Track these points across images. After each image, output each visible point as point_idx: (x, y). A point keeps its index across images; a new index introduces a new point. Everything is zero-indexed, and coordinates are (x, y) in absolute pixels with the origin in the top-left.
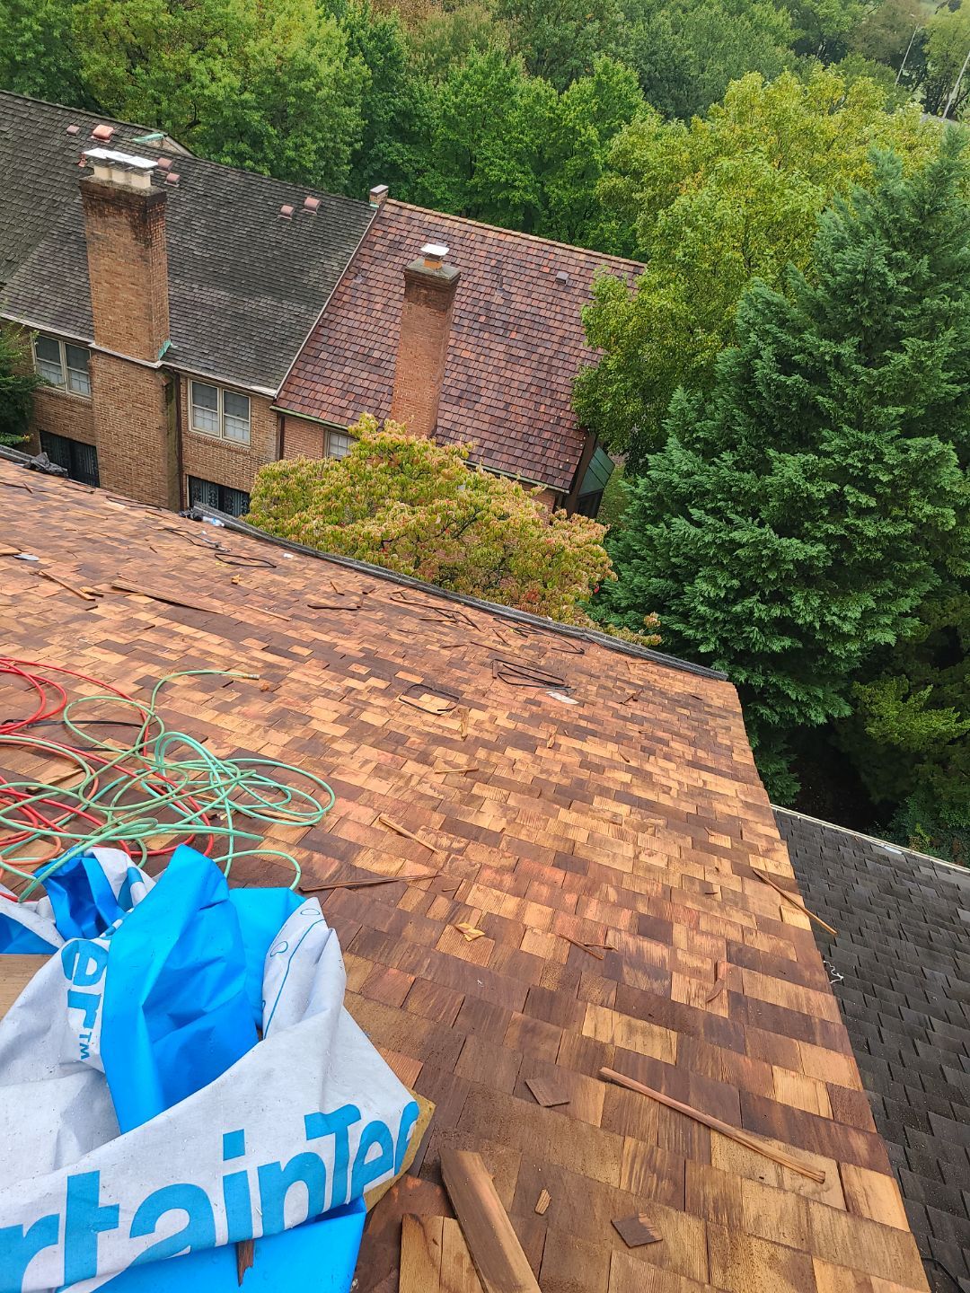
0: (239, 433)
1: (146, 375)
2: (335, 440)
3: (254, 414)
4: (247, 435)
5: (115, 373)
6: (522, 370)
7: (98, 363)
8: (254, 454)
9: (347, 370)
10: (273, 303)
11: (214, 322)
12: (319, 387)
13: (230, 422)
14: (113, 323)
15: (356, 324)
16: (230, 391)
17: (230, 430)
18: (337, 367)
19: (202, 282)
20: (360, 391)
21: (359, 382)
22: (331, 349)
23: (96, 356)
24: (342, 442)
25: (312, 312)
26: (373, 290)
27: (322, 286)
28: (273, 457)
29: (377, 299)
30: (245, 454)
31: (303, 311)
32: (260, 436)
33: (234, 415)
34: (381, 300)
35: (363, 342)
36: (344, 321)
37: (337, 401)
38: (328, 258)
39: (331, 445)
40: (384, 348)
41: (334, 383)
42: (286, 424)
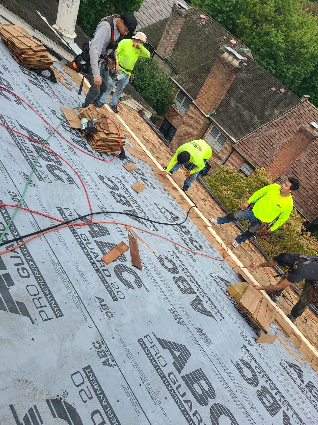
0: (218, 147)
1: (203, 118)
2: (245, 165)
3: (226, 144)
4: (220, 149)
5: (195, 112)
7: (192, 107)
8: (218, 156)
9: (262, 146)
10: (252, 115)
11: (231, 112)
12: (250, 146)
13: (217, 143)
14: (203, 98)
15: (273, 134)
16: (223, 134)
17: (216, 145)
18: (260, 144)
19: (235, 99)
20: (262, 154)
21: (263, 151)
22: (261, 137)
23: (192, 105)
24: (247, 167)
25: (262, 123)
26: (285, 126)
27: (270, 117)
28: (224, 159)
29: (285, 129)
30: (216, 154)
31: (259, 122)
32: (224, 151)
33: (220, 141)
34: (286, 130)
35: (272, 140)
36: (270, 131)
37: (253, 154)
38: (277, 110)
39: (243, 165)
40: (278, 145)
41: (256, 148)
42: (233, 152)
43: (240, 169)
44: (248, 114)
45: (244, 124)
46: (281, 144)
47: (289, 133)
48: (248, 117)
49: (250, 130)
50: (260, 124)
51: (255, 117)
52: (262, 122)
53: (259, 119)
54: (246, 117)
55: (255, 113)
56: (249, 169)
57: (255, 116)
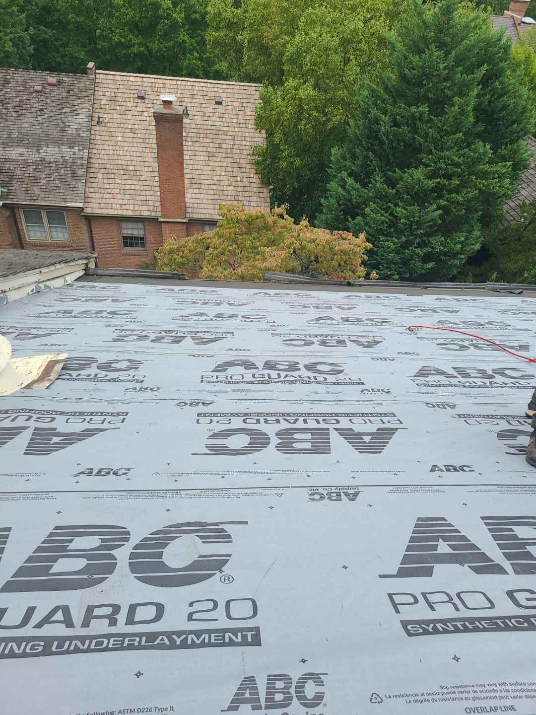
0: (60, 235)
2: (124, 225)
3: (70, 221)
4: (66, 236)
6: (219, 159)
8: (75, 245)
9: (118, 181)
11: (24, 169)
12: (106, 196)
13: (53, 230)
15: (111, 152)
16: (50, 210)
17: (54, 235)
18: (112, 181)
19: (3, 146)
20: (132, 192)
21: (128, 187)
22: (103, 171)
24: (129, 225)
25: (83, 150)
26: (112, 130)
27: (81, 132)
28: (88, 244)
29: (117, 134)
30: (69, 247)
31: (77, 151)
32: (77, 233)
33: (55, 224)
34: (120, 134)
35: (120, 162)
36: (103, 152)
37: (120, 202)
38: (78, 114)
39: (122, 228)
40: (134, 163)
41: (114, 191)
42: (92, 223)
43: (125, 238)
44: (51, 152)
45: (62, 171)
46: (136, 159)
47: (126, 135)
48: (54, 157)
49: (80, 172)
50: (81, 153)
51: (64, 150)
52: (81, 148)
53: (72, 147)
54: (52, 160)
55: (58, 142)
56: (135, 225)
57: (62, 147)
